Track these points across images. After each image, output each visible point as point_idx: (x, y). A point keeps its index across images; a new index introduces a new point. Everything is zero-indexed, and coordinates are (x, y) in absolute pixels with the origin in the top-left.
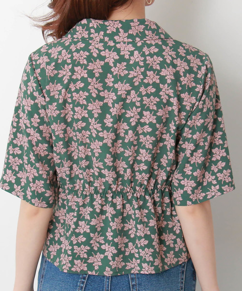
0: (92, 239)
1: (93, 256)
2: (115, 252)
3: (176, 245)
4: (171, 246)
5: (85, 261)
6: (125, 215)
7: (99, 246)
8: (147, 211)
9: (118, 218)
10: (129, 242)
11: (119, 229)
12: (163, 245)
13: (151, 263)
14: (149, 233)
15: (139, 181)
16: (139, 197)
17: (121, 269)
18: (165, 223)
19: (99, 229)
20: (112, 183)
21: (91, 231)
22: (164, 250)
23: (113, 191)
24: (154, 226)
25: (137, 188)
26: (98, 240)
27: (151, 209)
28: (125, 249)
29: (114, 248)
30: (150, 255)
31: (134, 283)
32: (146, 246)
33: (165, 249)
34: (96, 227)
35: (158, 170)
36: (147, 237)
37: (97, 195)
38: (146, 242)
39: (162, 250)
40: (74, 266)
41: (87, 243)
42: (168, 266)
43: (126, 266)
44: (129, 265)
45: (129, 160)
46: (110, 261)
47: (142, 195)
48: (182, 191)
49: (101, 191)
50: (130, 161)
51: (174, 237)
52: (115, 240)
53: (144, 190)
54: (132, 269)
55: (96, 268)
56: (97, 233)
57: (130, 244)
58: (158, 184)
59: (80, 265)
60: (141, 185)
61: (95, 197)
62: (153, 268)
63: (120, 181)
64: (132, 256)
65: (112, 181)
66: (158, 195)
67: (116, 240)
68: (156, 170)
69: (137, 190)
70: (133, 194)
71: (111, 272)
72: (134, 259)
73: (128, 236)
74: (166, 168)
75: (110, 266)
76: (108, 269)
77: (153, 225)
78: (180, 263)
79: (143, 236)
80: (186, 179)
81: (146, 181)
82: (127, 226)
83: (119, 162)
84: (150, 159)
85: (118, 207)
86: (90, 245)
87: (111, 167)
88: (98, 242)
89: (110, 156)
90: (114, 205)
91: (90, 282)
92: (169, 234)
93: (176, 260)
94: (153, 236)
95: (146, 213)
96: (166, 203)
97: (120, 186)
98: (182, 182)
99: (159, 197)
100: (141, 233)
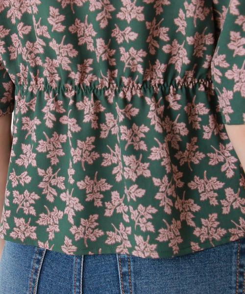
0: (40, 179)
1: (46, 213)
2: (80, 208)
3: (223, 202)
4: (211, 203)
5: (32, 220)
6: (104, 135)
7: (56, 194)
8: (147, 129)
9: (85, 140)
10: (112, 190)
11: (86, 163)
12: (192, 201)
13: (152, 237)
14: (148, 174)
15: (126, 66)
16: (129, 99)
17: (95, 242)
18: (201, 156)
19: (55, 161)
20: (69, 69)
21: (40, 165)
22: (194, 210)
23: (75, 87)
24: (161, 160)
25: (125, 81)
26: (53, 182)
27: (154, 126)
28: (103, 204)
29: (77, 200)
30: (148, 220)
31: (125, 269)
32: (140, 201)
33: (196, 208)
34: (48, 156)
35: (170, 42)
36: (142, 182)
37: (48, 92)
38: (141, 193)
39: (190, 211)
40: (15, 229)
41: (33, 187)
42: (200, 244)
43: (105, 237)
44: (113, 238)
45: (98, 19)
46: (71, 226)
47: (136, 95)
48: (230, 94)
49: (54, 85)
50: (100, 21)
51: (221, 185)
52: (79, 184)
53: (140, 85)
54: (117, 244)
55: (51, 236)
56: (50, 170)
57: (115, 195)
58: (175, 74)
59: (24, 228)
60: (132, 75)
61: (45, 99)
62: (154, 246)
63: (91, 66)
64: (117, 218)
65: (69, 64)
66: (179, 97)
67: (81, 185)
68: (165, 43)
69: (126, 84)
70: (116, 93)
71: (74, 248)
72: (121, 226)
73: (111, 179)
74: (185, 38)
75: (72, 237)
76: (67, 240)
77: (158, 158)
78: (232, 239)
79: (134, 180)
80: (235, 67)
81: (140, 66)
82: (109, 159)
83: (83, 25)
84: (141, 18)
85: (87, 119)
86: (39, 191)
87: (62, 34)
88: (55, 187)
89: (56, 11)
90: (78, 115)
91: (49, 261)
92: (209, 178)
93: (223, 232)
94: (156, 181)
95: (145, 133)
96: (200, 116)
97: (90, 76)
98: (229, 75)
99: (178, 102)
100: (131, 173)
